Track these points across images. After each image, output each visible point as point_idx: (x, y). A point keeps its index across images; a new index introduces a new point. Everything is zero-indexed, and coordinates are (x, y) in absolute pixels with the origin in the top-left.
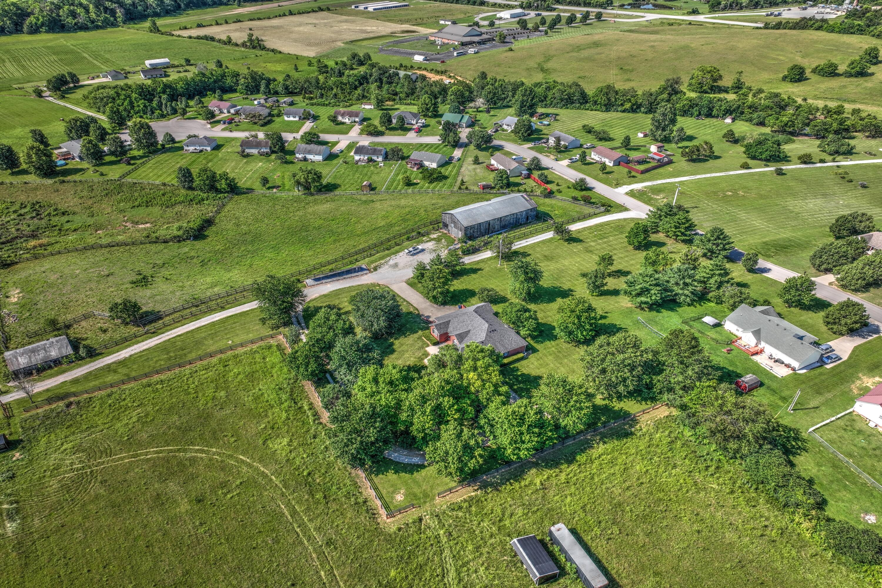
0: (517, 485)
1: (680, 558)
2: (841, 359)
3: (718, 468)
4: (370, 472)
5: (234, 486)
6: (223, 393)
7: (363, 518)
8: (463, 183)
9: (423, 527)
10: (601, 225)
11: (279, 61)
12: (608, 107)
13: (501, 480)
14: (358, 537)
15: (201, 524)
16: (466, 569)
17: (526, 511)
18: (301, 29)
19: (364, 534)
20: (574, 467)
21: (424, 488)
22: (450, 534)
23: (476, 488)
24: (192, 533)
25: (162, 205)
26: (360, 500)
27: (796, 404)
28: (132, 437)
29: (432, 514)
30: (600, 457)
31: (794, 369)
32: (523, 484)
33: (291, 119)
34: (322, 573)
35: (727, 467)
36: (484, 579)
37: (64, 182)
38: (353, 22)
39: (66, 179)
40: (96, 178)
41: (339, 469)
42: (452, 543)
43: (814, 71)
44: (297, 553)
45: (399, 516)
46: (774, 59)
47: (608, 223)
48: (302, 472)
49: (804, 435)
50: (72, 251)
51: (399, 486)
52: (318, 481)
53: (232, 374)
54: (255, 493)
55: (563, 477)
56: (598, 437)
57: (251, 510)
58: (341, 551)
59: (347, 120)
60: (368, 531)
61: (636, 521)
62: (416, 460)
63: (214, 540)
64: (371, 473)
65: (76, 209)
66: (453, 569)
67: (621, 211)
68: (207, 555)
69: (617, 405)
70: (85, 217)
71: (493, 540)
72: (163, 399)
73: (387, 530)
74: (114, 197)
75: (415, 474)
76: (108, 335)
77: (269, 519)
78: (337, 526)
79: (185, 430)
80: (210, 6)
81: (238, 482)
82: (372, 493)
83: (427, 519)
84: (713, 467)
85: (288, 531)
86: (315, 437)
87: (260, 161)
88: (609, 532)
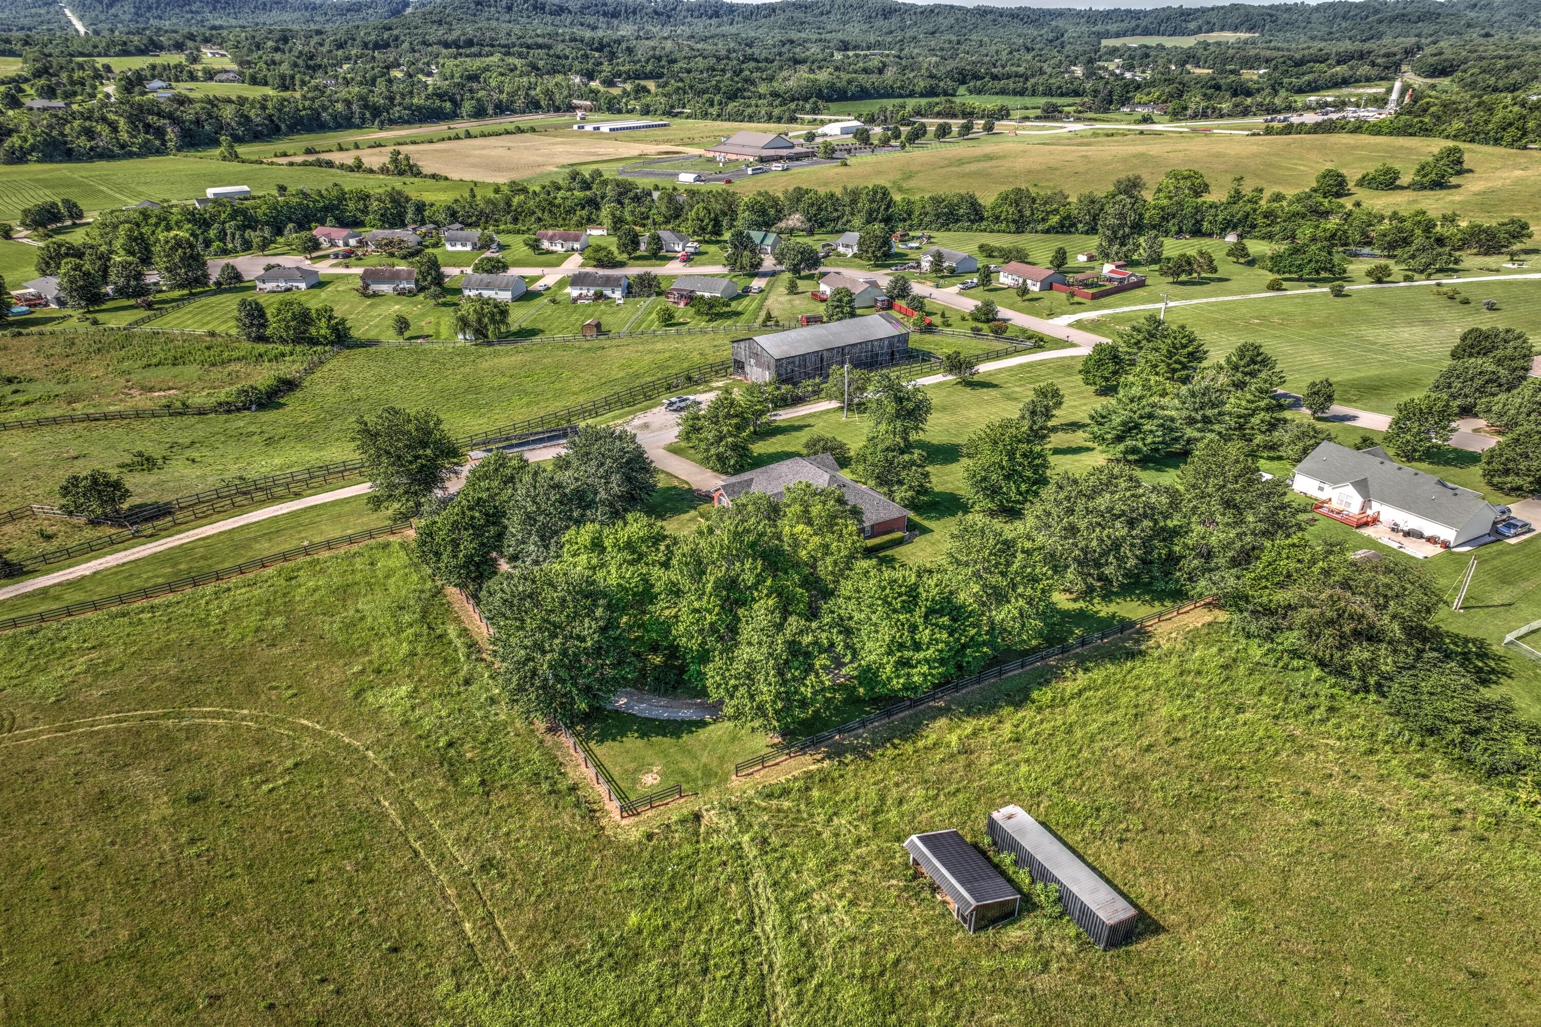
0: (909, 748)
1: (1286, 874)
2: (1530, 530)
3: (1331, 709)
4: (584, 739)
5: (279, 769)
6: (279, 621)
7: (566, 818)
8: (769, 317)
9: (702, 830)
10: (1030, 365)
11: (445, 190)
12: (1020, 225)
13: (872, 741)
14: (555, 854)
15: (192, 841)
16: (803, 905)
17: (931, 793)
18: (485, 152)
19: (568, 847)
20: (1027, 713)
21: (704, 760)
22: (765, 841)
23: (819, 757)
24: (169, 857)
25: (202, 363)
26: (563, 786)
27: (1466, 599)
28: (67, 696)
29: (723, 806)
30: (1080, 693)
31: (1446, 545)
32: (920, 744)
33: (459, 248)
34: (467, 926)
35: (1349, 708)
36: (847, 924)
37: (20, 334)
38: (575, 144)
39: (24, 331)
40: (84, 327)
41: (517, 735)
42: (768, 858)
43: (1360, 183)
44: (411, 888)
45: (650, 813)
46: (1289, 169)
47: (1042, 363)
48: (437, 741)
49: (1497, 649)
50: (12, 428)
51: (648, 760)
52: (469, 755)
53: (303, 590)
54: (326, 781)
55: (1007, 729)
56: (1072, 663)
57: (314, 811)
58: (514, 881)
59: (558, 248)
60: (579, 841)
61: (1175, 805)
62: (686, 714)
63: (219, 868)
64: (589, 738)
65: (36, 375)
66: (775, 907)
67: (1063, 348)
68: (196, 898)
69: (1104, 610)
70: (51, 384)
71: (863, 850)
72: (149, 635)
73: (622, 838)
74: (113, 352)
75: (685, 737)
76: (55, 543)
77: (353, 825)
78: (508, 834)
79: (184, 682)
80: (330, 129)
81: (289, 763)
82: (590, 773)
83: (710, 817)
84: (1322, 708)
85: (393, 848)
86: (467, 682)
87: (397, 303)
88: (1123, 826)
